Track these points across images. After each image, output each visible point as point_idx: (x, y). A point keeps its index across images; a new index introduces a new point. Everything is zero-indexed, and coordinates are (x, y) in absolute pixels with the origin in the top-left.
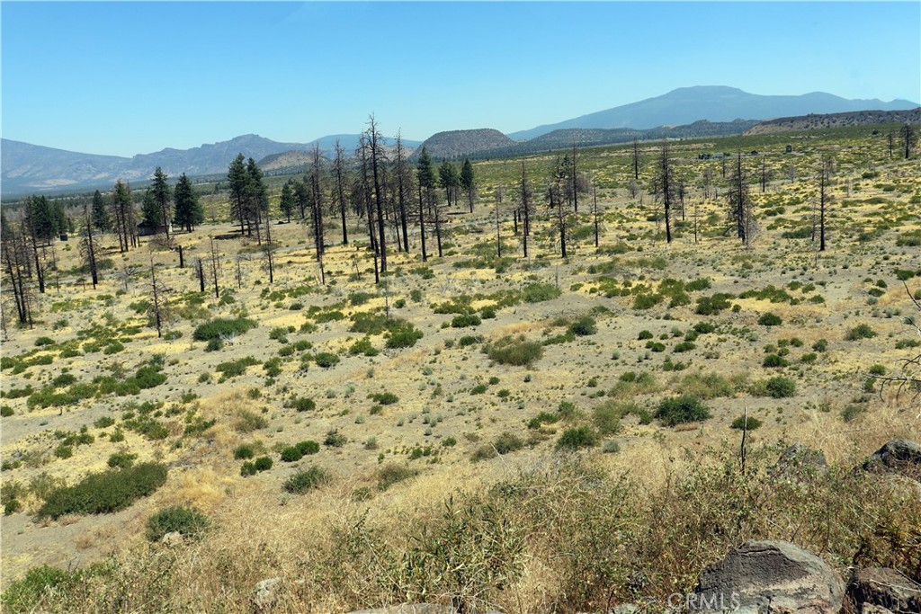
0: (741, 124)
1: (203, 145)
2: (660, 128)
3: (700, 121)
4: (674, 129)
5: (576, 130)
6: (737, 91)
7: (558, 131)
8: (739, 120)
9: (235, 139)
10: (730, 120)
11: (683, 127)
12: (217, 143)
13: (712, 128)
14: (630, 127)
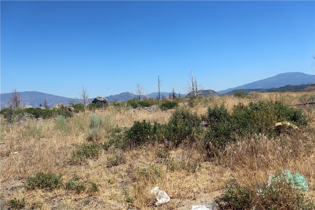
0: (304, 86)
1: (110, 96)
2: (273, 88)
3: (288, 85)
4: (278, 88)
5: (242, 89)
6: (303, 74)
7: (235, 90)
8: (303, 84)
9: (121, 94)
10: (300, 84)
11: (281, 88)
12: (115, 95)
13: (293, 88)
14: (262, 88)
